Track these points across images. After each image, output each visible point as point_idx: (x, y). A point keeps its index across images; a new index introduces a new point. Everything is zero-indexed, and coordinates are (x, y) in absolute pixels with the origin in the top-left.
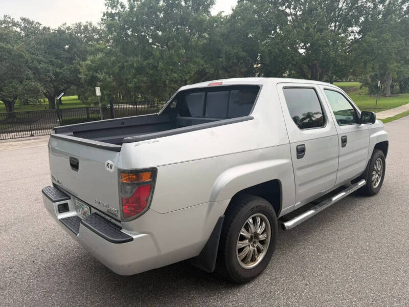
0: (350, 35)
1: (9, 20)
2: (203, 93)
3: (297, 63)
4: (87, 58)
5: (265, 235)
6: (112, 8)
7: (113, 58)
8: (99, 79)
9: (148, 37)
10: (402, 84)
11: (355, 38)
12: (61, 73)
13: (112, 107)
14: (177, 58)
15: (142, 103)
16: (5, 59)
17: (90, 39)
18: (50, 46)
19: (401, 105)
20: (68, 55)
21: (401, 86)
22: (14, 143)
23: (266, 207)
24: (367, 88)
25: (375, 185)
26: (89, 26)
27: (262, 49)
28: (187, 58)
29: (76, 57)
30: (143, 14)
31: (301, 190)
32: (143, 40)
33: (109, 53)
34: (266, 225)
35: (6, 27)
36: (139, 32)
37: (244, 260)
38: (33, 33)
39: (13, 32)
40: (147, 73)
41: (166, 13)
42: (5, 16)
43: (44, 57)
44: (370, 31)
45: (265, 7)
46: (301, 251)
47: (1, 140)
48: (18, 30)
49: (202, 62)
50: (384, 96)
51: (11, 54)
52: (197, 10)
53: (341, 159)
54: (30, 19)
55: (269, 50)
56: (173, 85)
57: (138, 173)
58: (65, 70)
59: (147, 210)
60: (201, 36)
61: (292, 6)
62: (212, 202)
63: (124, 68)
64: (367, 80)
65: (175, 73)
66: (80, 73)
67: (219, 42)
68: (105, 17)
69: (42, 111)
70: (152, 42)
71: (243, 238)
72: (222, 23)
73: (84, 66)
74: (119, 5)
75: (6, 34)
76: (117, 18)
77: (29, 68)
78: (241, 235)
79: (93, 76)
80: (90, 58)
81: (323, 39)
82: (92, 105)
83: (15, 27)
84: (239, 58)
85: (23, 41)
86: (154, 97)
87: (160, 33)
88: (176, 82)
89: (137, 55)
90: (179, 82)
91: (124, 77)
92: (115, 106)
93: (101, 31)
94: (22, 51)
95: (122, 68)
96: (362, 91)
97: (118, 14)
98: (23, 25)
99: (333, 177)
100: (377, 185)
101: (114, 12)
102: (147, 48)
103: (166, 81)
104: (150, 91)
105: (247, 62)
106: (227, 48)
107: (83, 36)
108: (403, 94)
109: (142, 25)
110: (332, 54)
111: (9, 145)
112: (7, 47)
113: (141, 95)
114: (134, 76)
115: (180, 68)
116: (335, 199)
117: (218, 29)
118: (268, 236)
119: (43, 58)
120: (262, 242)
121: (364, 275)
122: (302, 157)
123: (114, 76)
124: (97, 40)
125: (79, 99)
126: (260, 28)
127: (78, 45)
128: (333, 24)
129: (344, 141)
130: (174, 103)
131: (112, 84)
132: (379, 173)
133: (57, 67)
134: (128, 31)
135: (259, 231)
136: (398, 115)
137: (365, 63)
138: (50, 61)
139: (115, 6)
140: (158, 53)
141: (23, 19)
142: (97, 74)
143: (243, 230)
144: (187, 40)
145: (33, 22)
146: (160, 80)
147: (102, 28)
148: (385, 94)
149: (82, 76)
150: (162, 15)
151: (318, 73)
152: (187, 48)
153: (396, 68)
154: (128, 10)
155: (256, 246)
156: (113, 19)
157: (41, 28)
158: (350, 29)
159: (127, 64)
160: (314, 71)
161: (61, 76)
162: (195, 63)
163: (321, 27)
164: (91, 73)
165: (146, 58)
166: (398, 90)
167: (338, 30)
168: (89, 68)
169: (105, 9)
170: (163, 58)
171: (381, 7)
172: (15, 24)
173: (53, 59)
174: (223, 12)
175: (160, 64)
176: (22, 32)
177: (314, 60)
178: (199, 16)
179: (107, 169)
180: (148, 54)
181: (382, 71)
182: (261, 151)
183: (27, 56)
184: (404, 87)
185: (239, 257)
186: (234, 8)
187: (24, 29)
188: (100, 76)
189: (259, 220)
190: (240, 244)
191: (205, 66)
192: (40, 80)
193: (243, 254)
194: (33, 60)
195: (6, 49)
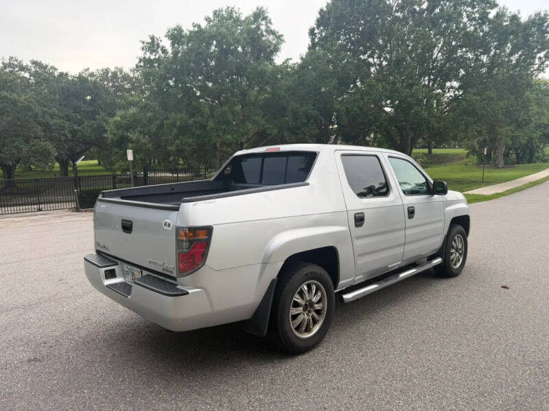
0: (449, 91)
1: (16, 63)
2: (260, 159)
3: (381, 124)
4: (115, 113)
5: (321, 305)
6: (151, 53)
7: (149, 114)
8: (130, 140)
9: (195, 89)
10: (519, 152)
11: (455, 95)
12: (80, 131)
13: (146, 175)
14: (232, 117)
15: (185, 171)
16: (8, 111)
17: (120, 88)
18: (68, 96)
19: (515, 179)
20: (91, 109)
21: (517, 155)
22: (16, 219)
23: (321, 274)
24: (475, 157)
25: (455, 265)
26: (118, 73)
27: (338, 107)
28: (244, 116)
29: (101, 112)
30: (189, 61)
31: (361, 261)
32: (188, 92)
33: (145, 108)
34: (322, 294)
35: (11, 72)
36: (184, 83)
37: (298, 328)
38: (46, 80)
39: (20, 78)
40: (193, 134)
41: (218, 60)
42: (11, 58)
43: (59, 111)
44: (472, 87)
45: (340, 57)
46: (362, 328)
47: (2, 214)
48: (27, 75)
49: (263, 122)
50: (496, 167)
51: (17, 106)
52: (257, 58)
53: (408, 232)
54: (43, 62)
55: (347, 109)
56: (225, 149)
57: (194, 230)
58: (86, 128)
59: (202, 266)
60: (262, 90)
61: (376, 56)
62: (265, 263)
63: (164, 126)
64: (474, 147)
65: (229, 134)
66: (105, 131)
67: (285, 97)
68: (142, 64)
69: (51, 179)
70: (200, 95)
71: (296, 305)
72: (288, 73)
73: (112, 123)
74: (159, 50)
75: (11, 81)
76: (156, 65)
77: (40, 124)
78: (295, 301)
79: (122, 137)
80: (120, 113)
81: (412, 95)
82: (119, 173)
83: (23, 73)
84: (308, 117)
85: (32, 90)
86: (200, 164)
87: (210, 85)
88: (230, 145)
89: (180, 111)
90: (233, 145)
91: (163, 138)
92: (150, 175)
93: (134, 80)
94: (31, 102)
95: (161, 126)
96: (468, 160)
97: (158, 60)
98: (33, 70)
99: (399, 250)
100: (458, 265)
101: (152, 57)
102: (193, 103)
103: (216, 144)
104: (195, 156)
105: (319, 122)
106: (293, 105)
107: (110, 84)
108: (521, 165)
109: (188, 75)
110: (425, 114)
111: (11, 222)
112: (11, 97)
113: (183, 160)
114: (177, 137)
115: (235, 128)
116: (403, 275)
117: (283, 82)
118: (324, 306)
119: (57, 112)
120: (318, 312)
121: (425, 348)
122: (361, 225)
123: (150, 137)
124: (129, 91)
125: (99, 164)
126: (335, 81)
127: (104, 96)
128: (427, 78)
129: (411, 213)
130: (228, 168)
131: (147, 146)
132: (460, 252)
133: (74, 123)
134: (170, 81)
135: (315, 299)
136: (507, 191)
137: (467, 126)
138: (67, 116)
139: (154, 51)
140: (207, 110)
141: (34, 63)
142: (129, 134)
143: (297, 296)
144: (244, 94)
145: (47, 66)
146: (209, 142)
147: (136, 75)
148: (497, 165)
149: (108, 136)
150: (213, 63)
151: (409, 137)
152: (244, 105)
153: (509, 132)
154: (171, 55)
155: (311, 315)
156: (152, 66)
157: (56, 74)
158: (448, 84)
159: (168, 122)
160: (404, 134)
161: (79, 134)
162: (254, 122)
163: (410, 81)
164: (120, 132)
165: (193, 115)
166: (515, 160)
167: (433, 85)
168: (118, 126)
169: (141, 54)
170: (213, 116)
171: (484, 58)
172: (23, 68)
173: (70, 112)
174: (291, 59)
175: (210, 123)
176: (32, 78)
177: (402, 121)
178: (260, 66)
179: (165, 227)
180: (195, 111)
181: (492, 136)
182: (315, 217)
183: (37, 109)
184: (522, 157)
185: (293, 325)
186: (304, 57)
187: (35, 74)
188: (133, 136)
189: (314, 288)
190: (294, 311)
191: (266, 126)
192: (51, 139)
193: (298, 322)
194: (44, 113)
195: (10, 99)
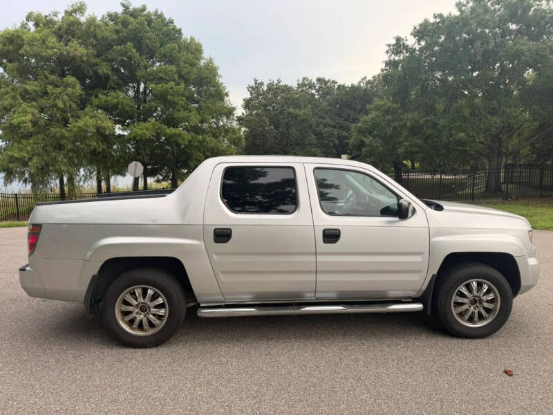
1: (307, 82)
5: (161, 311)
6: (396, 55)
25: (470, 321)
31: (228, 279)
42: (304, 79)
48: (314, 92)
57: (33, 226)
59: (33, 253)
74: (404, 50)
78: (125, 300)
80: (363, 118)
83: (311, 90)
94: (308, 115)
97: (402, 61)
98: (318, 86)
99: (308, 278)
101: (397, 58)
114: (407, 138)
118: (166, 312)
120: (160, 317)
122: (225, 242)
129: (331, 236)
135: (151, 304)
139: (399, 52)
141: (319, 80)
143: (127, 296)
157: (336, 87)
164: (360, 137)
165: (427, 114)
168: (359, 131)
169: (386, 58)
172: (311, 86)
176: (317, 93)
185: (122, 320)
187: (319, 90)
189: (150, 293)
190: (123, 308)
193: (127, 318)
195: (294, 114)
